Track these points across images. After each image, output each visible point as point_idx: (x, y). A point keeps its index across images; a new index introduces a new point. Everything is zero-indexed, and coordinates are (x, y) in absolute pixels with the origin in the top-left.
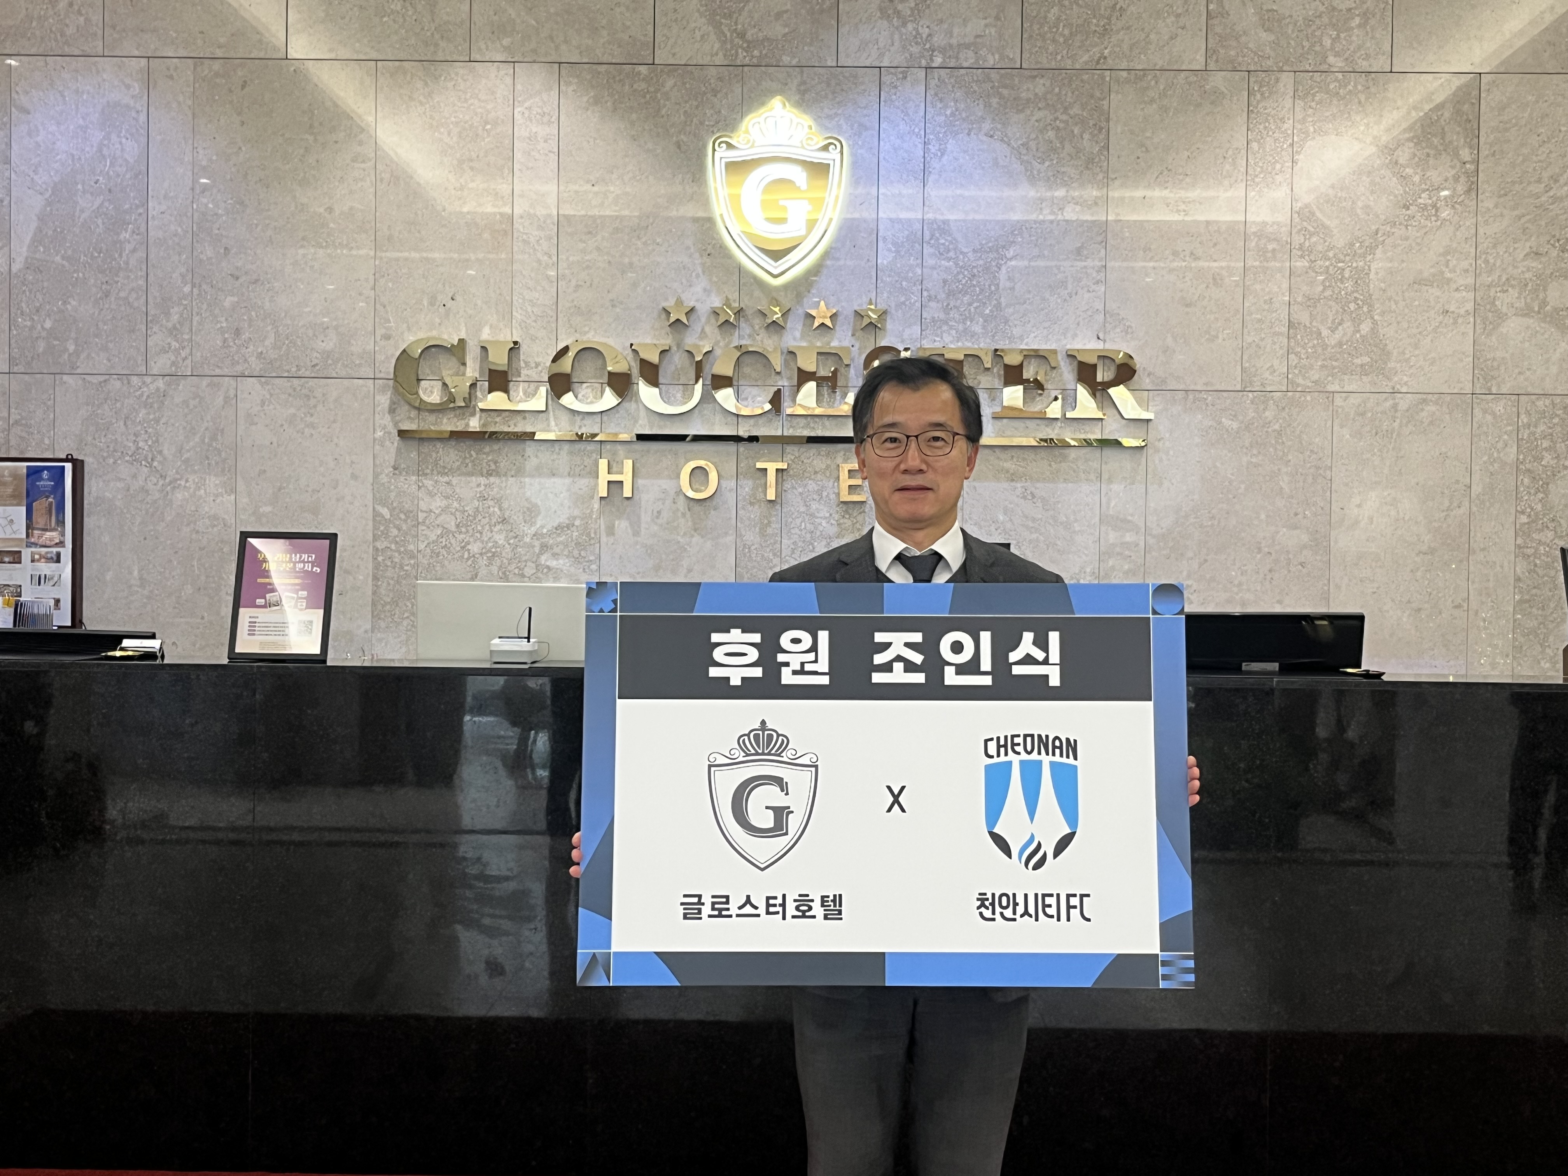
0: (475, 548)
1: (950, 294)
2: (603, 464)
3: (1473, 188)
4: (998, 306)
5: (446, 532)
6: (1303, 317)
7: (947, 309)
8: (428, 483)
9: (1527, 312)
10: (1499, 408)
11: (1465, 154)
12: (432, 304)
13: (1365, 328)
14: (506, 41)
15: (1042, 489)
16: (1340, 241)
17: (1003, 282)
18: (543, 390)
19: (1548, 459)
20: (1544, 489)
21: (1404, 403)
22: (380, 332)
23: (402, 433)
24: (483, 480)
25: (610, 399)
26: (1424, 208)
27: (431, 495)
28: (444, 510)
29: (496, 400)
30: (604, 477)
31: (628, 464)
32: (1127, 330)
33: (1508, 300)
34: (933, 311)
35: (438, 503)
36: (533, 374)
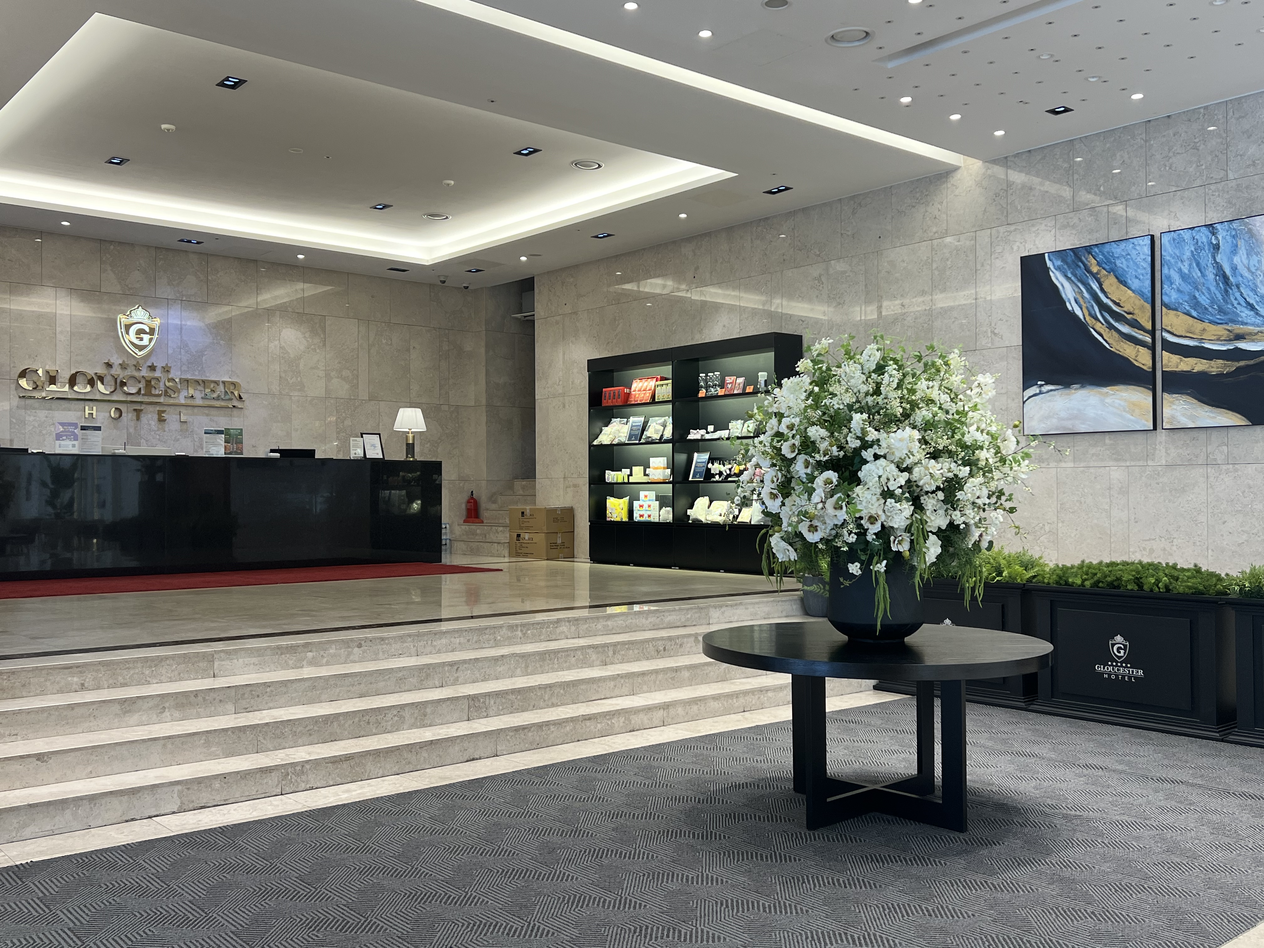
0: (44, 432)
1: (189, 363)
2: (87, 408)
3: (324, 345)
4: (202, 368)
5: (35, 427)
6: (283, 375)
7: (188, 367)
8: (29, 412)
9: (338, 377)
10: (332, 401)
11: (322, 336)
12: (29, 358)
13: (299, 379)
14: (54, 281)
15: (215, 418)
16: (292, 356)
17: (204, 361)
18: (67, 385)
19: (344, 415)
20: (343, 422)
21: (309, 399)
22: (12, 365)
23: (20, 397)
24: (47, 412)
25: (89, 388)
26: (312, 349)
27: (29, 415)
28: (34, 420)
29: (53, 387)
30: (87, 412)
31: (95, 408)
32: (238, 376)
33: (333, 374)
34: (184, 368)
35: (32, 418)
36: (62, 380)
